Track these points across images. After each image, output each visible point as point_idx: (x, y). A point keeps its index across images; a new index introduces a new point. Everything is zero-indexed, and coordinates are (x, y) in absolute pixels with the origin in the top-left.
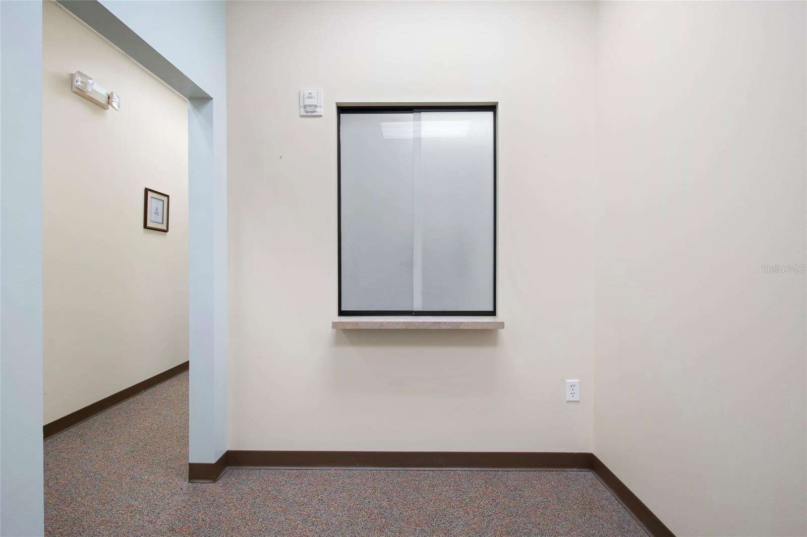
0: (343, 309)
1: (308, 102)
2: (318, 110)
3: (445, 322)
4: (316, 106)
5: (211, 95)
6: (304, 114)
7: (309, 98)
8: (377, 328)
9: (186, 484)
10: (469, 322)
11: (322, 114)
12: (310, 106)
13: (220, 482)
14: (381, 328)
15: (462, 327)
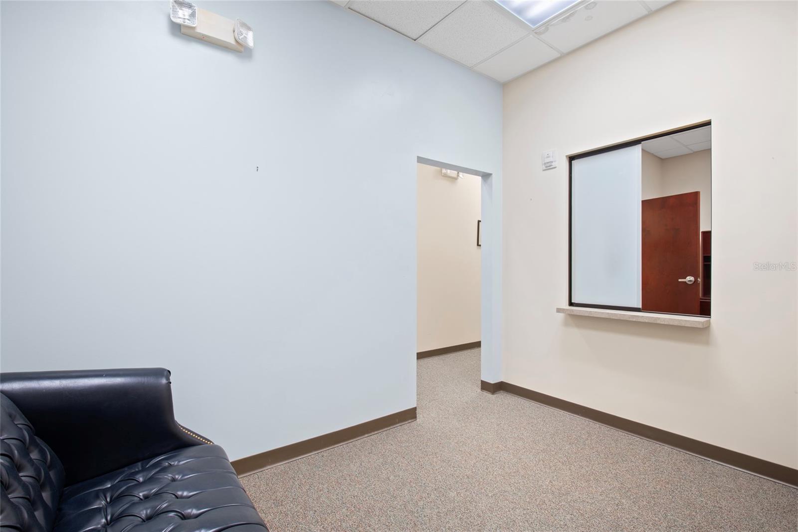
0: (573, 301)
1: (547, 160)
2: (553, 164)
3: (643, 316)
4: (552, 162)
5: (491, 173)
6: (545, 168)
7: (547, 157)
8: (587, 315)
9: (479, 390)
10: (666, 319)
11: (556, 166)
12: (548, 163)
13: (495, 396)
14: (590, 315)
15: (658, 322)
